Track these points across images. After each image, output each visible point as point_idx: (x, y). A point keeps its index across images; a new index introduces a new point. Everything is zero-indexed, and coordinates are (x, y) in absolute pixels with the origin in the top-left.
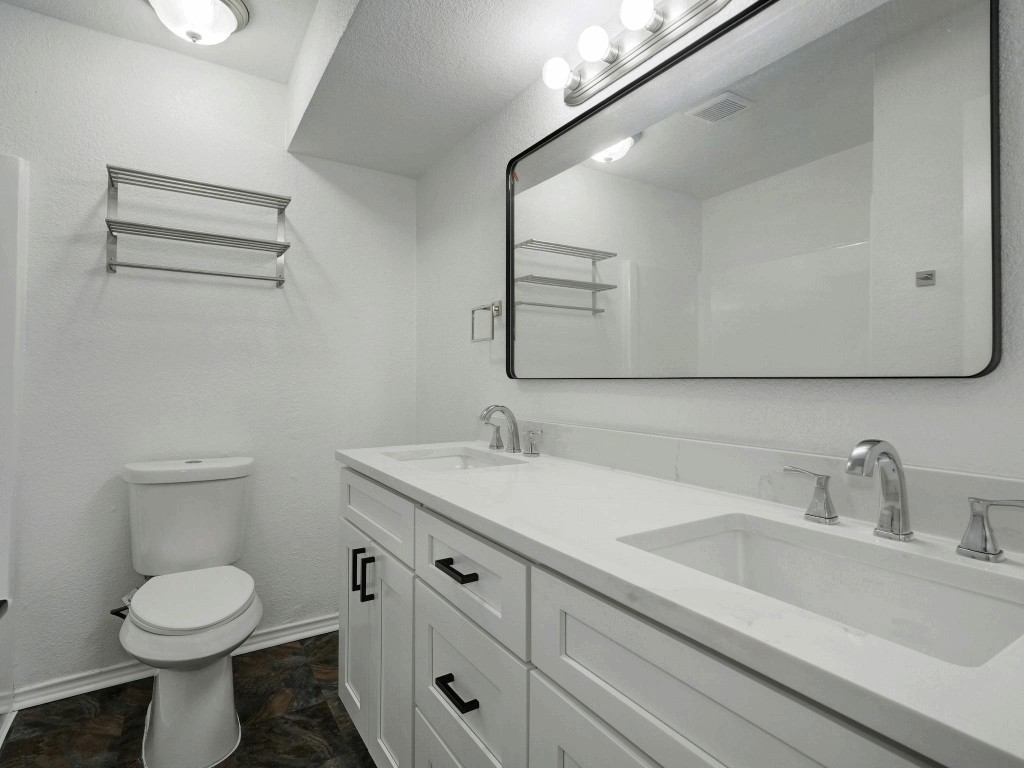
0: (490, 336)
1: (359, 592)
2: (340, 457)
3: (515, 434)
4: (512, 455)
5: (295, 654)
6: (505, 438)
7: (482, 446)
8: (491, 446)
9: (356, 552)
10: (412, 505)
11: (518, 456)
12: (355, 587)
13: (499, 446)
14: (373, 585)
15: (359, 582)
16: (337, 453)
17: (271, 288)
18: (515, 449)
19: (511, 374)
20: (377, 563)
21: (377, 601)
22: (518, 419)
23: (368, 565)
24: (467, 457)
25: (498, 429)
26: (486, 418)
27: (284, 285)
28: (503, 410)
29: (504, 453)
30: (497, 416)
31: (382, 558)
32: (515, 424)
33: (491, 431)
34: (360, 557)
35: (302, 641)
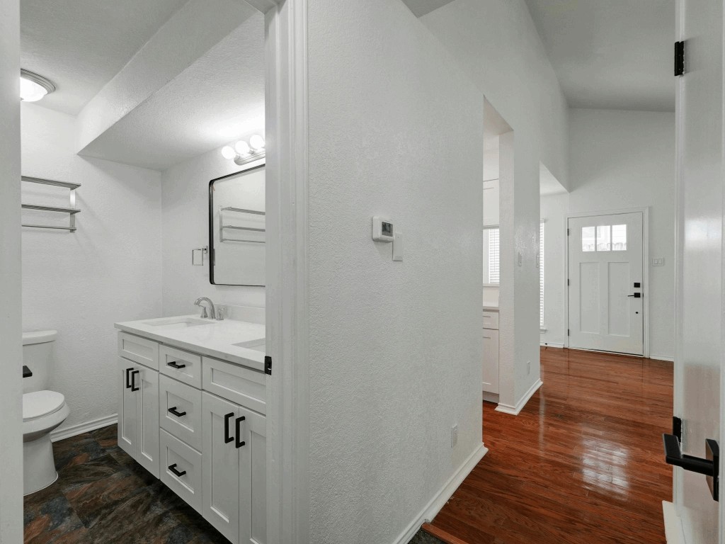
0: (201, 263)
1: (131, 388)
2: (117, 326)
3: (213, 311)
4: (211, 320)
5: (86, 438)
6: (209, 313)
7: (197, 317)
8: (202, 317)
9: (128, 370)
10: (157, 344)
11: (214, 320)
12: (128, 386)
13: (206, 316)
14: (138, 384)
15: (130, 384)
16: (115, 324)
17: (67, 233)
18: (213, 317)
19: (212, 281)
20: (140, 373)
21: (140, 391)
22: (214, 303)
23: (135, 374)
24: (189, 323)
25: (205, 309)
26: (198, 303)
27: (76, 231)
28: (206, 299)
29: (207, 320)
30: (204, 303)
31: (143, 371)
32: (213, 306)
33: (201, 310)
34: (130, 372)
35: (90, 432)
